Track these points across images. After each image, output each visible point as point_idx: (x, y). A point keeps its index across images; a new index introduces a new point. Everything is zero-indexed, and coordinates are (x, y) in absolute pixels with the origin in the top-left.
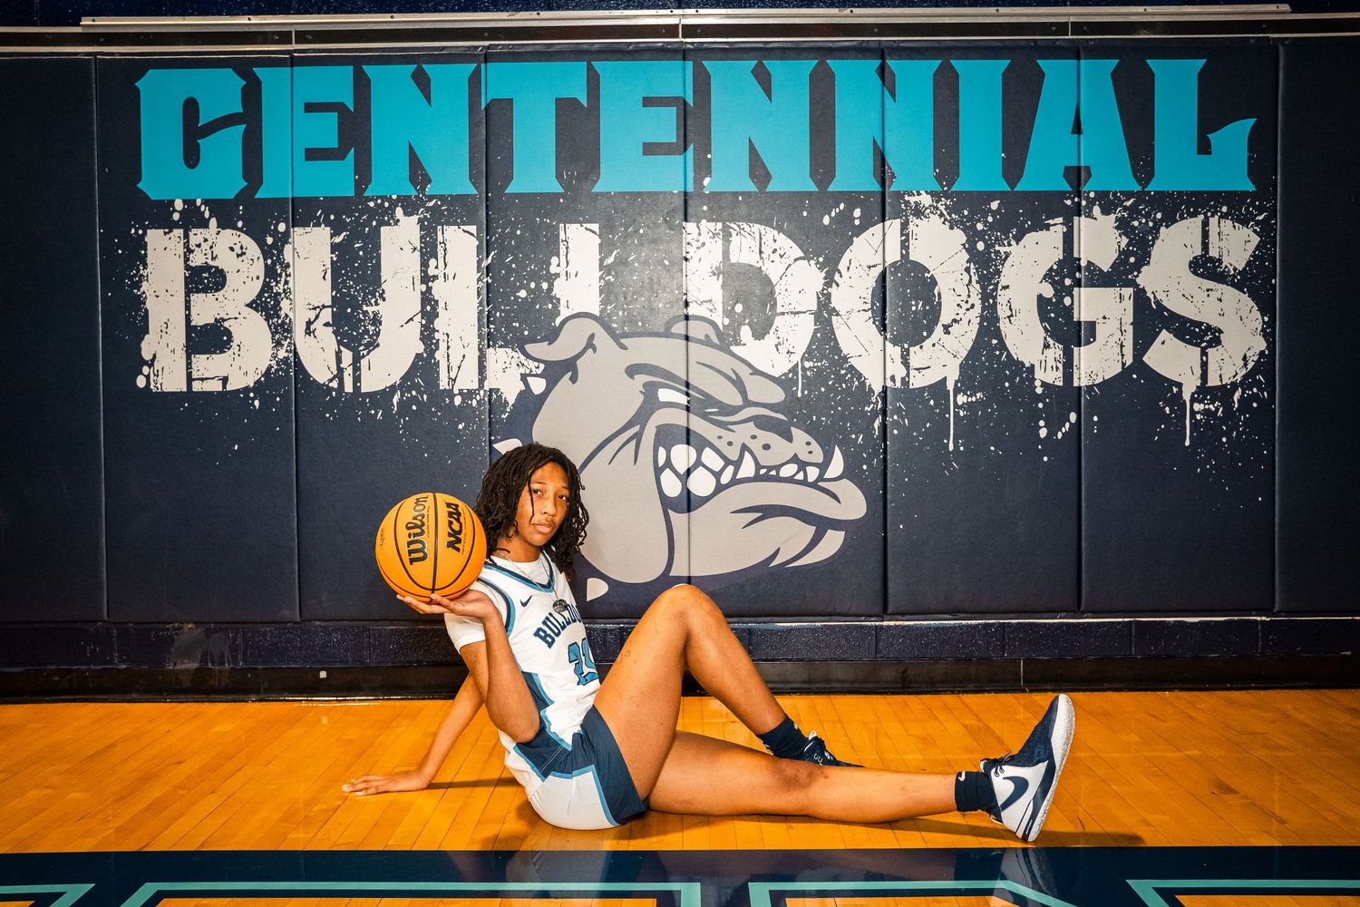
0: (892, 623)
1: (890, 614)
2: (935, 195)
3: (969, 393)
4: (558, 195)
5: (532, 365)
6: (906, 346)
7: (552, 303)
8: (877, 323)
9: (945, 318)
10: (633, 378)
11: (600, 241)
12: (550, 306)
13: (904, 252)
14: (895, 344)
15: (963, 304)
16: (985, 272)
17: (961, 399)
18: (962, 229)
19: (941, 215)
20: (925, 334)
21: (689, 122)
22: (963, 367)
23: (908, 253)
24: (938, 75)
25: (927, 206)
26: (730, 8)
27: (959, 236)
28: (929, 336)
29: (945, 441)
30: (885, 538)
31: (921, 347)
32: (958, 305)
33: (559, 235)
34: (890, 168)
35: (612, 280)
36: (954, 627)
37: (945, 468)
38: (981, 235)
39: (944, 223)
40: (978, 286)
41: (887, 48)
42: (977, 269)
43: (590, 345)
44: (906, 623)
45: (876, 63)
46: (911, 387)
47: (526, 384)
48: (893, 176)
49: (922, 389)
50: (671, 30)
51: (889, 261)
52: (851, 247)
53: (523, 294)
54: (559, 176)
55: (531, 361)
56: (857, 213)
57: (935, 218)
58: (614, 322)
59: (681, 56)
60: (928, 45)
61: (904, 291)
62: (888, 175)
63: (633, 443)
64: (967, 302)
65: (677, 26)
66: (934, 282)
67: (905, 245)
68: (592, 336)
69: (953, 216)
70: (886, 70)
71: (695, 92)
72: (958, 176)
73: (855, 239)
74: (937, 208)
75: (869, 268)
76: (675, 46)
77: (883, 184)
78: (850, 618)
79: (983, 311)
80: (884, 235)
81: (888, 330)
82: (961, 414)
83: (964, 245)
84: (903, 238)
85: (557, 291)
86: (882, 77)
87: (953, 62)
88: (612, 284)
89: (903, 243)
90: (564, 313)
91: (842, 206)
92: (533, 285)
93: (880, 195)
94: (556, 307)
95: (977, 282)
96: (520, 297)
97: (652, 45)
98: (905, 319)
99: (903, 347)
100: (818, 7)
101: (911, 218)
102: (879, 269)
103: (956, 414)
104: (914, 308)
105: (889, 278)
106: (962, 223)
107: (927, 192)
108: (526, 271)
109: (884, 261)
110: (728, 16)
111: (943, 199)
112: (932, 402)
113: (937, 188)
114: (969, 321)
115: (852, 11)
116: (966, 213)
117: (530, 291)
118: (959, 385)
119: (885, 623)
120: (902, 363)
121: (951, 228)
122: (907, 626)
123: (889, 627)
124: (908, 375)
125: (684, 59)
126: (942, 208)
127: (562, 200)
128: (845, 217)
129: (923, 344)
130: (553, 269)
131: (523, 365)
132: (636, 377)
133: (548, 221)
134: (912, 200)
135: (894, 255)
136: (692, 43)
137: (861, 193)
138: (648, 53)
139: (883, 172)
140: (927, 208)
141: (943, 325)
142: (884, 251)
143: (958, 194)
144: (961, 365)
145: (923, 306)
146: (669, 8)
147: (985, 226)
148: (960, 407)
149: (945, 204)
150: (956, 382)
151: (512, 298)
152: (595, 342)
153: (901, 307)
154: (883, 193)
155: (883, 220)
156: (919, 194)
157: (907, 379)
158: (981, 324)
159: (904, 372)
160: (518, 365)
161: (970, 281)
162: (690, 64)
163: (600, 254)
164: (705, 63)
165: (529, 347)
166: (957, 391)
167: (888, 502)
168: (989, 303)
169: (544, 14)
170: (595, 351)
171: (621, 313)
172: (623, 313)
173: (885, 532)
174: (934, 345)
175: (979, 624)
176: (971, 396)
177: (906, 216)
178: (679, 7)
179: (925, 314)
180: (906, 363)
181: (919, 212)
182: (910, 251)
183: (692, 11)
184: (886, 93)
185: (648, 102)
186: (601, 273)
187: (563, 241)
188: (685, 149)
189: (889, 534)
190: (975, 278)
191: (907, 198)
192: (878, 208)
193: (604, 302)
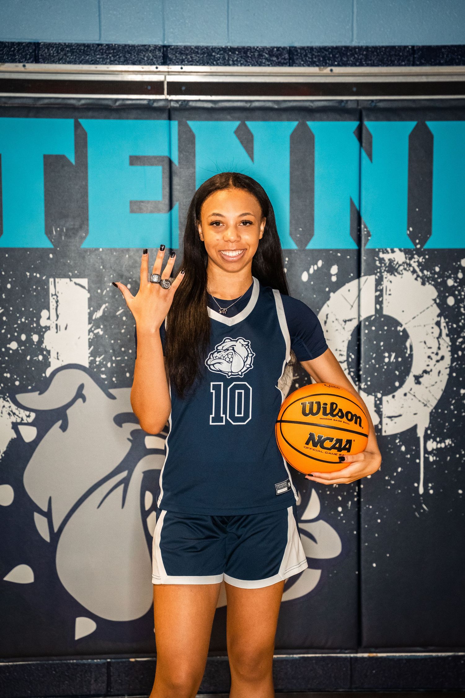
0: (366, 655)
1: (365, 647)
2: (409, 253)
3: (438, 439)
4: (46, 251)
5: (23, 414)
6: (379, 395)
7: (43, 355)
8: (352, 374)
9: (416, 369)
10: (121, 426)
11: (88, 295)
12: (41, 358)
13: (378, 307)
14: (369, 393)
15: (433, 356)
16: (455, 326)
17: (431, 445)
18: (433, 285)
19: (414, 272)
20: (397, 384)
21: (176, 180)
22: (433, 416)
23: (381, 308)
24: (412, 137)
25: (400, 263)
26: (214, 65)
27: (431, 291)
28: (401, 386)
29: (416, 485)
30: (359, 575)
31: (393, 397)
32: (429, 357)
33: (48, 288)
34: (365, 227)
35: (101, 333)
36: (425, 659)
37: (416, 510)
38: (451, 291)
39: (416, 279)
40: (448, 339)
41: (364, 108)
42: (447, 323)
43: (80, 394)
44: (380, 655)
45: (355, 124)
46: (384, 434)
47: (17, 432)
48: (369, 234)
49: (394, 436)
50: (156, 88)
51: (364, 316)
52: (328, 302)
53: (14, 345)
54: (48, 232)
55: (22, 411)
56: (334, 270)
57: (408, 276)
58: (103, 373)
59: (166, 115)
60: (406, 104)
61: (378, 344)
62: (364, 233)
63: (122, 487)
64: (437, 354)
65: (162, 83)
66: (406, 335)
67: (379, 301)
68: (82, 387)
69: (425, 272)
70: (364, 132)
71: (180, 151)
72: (430, 234)
73: (332, 294)
74: (410, 265)
75: (345, 321)
76: (161, 104)
77: (359, 241)
78: (326, 651)
79: (452, 362)
80: (359, 290)
81: (362, 380)
82: (431, 459)
83: (435, 300)
84: (378, 293)
85: (47, 343)
86: (360, 139)
87: (429, 124)
88: (102, 337)
89: (377, 298)
90: (55, 364)
91: (320, 263)
92: (23, 337)
93: (356, 253)
94: (46, 358)
95: (447, 335)
96: (10, 349)
97: (138, 102)
98: (379, 370)
99: (376, 396)
100: (300, 65)
101: (385, 274)
102: (355, 323)
103: (426, 459)
104: (387, 360)
105: (364, 332)
106: (434, 280)
107: (401, 250)
108: (17, 323)
109: (359, 316)
110: (212, 74)
111: (416, 256)
112: (403, 448)
113: (411, 246)
114: (439, 372)
115: (331, 70)
116: (437, 269)
117: (20, 343)
118: (429, 432)
119: (359, 655)
120: (375, 411)
121: (423, 284)
122: (381, 658)
123: (363, 658)
124: (381, 422)
125: (170, 118)
126: (415, 265)
127: (51, 256)
128: (324, 273)
129: (395, 394)
130: (44, 322)
131: (14, 414)
132: (124, 425)
133: (38, 275)
134: (386, 257)
135: (368, 310)
136: (177, 101)
137: (337, 251)
138: (135, 112)
139: (359, 230)
140: (400, 265)
141: (414, 376)
142: (359, 306)
143: (431, 252)
144: (431, 413)
145: (396, 358)
146: (154, 64)
147: (455, 282)
148: (430, 453)
149: (418, 261)
150: (427, 429)
151: (3, 350)
152: (84, 392)
153: (374, 358)
154: (359, 252)
155: (359, 276)
156: (393, 251)
157: (380, 427)
158: (450, 375)
159: (379, 420)
160: (9, 414)
161: (440, 335)
162: (175, 124)
163: (89, 308)
164: (190, 123)
165: (20, 397)
166: (427, 438)
167: (362, 541)
168: (458, 354)
169: (31, 66)
170: (84, 400)
171: (109, 365)
172: (112, 365)
173: (359, 569)
174: (405, 395)
175: (449, 656)
176: (440, 442)
177: (381, 272)
178: (164, 63)
179: (397, 365)
180: (379, 412)
181: (392, 269)
182: (385, 305)
183: (177, 68)
184: (364, 154)
185: (135, 160)
186: (90, 326)
187: (52, 295)
188: (171, 207)
189: (363, 572)
190: (445, 331)
191: (381, 255)
192: (354, 263)
193: (94, 354)
